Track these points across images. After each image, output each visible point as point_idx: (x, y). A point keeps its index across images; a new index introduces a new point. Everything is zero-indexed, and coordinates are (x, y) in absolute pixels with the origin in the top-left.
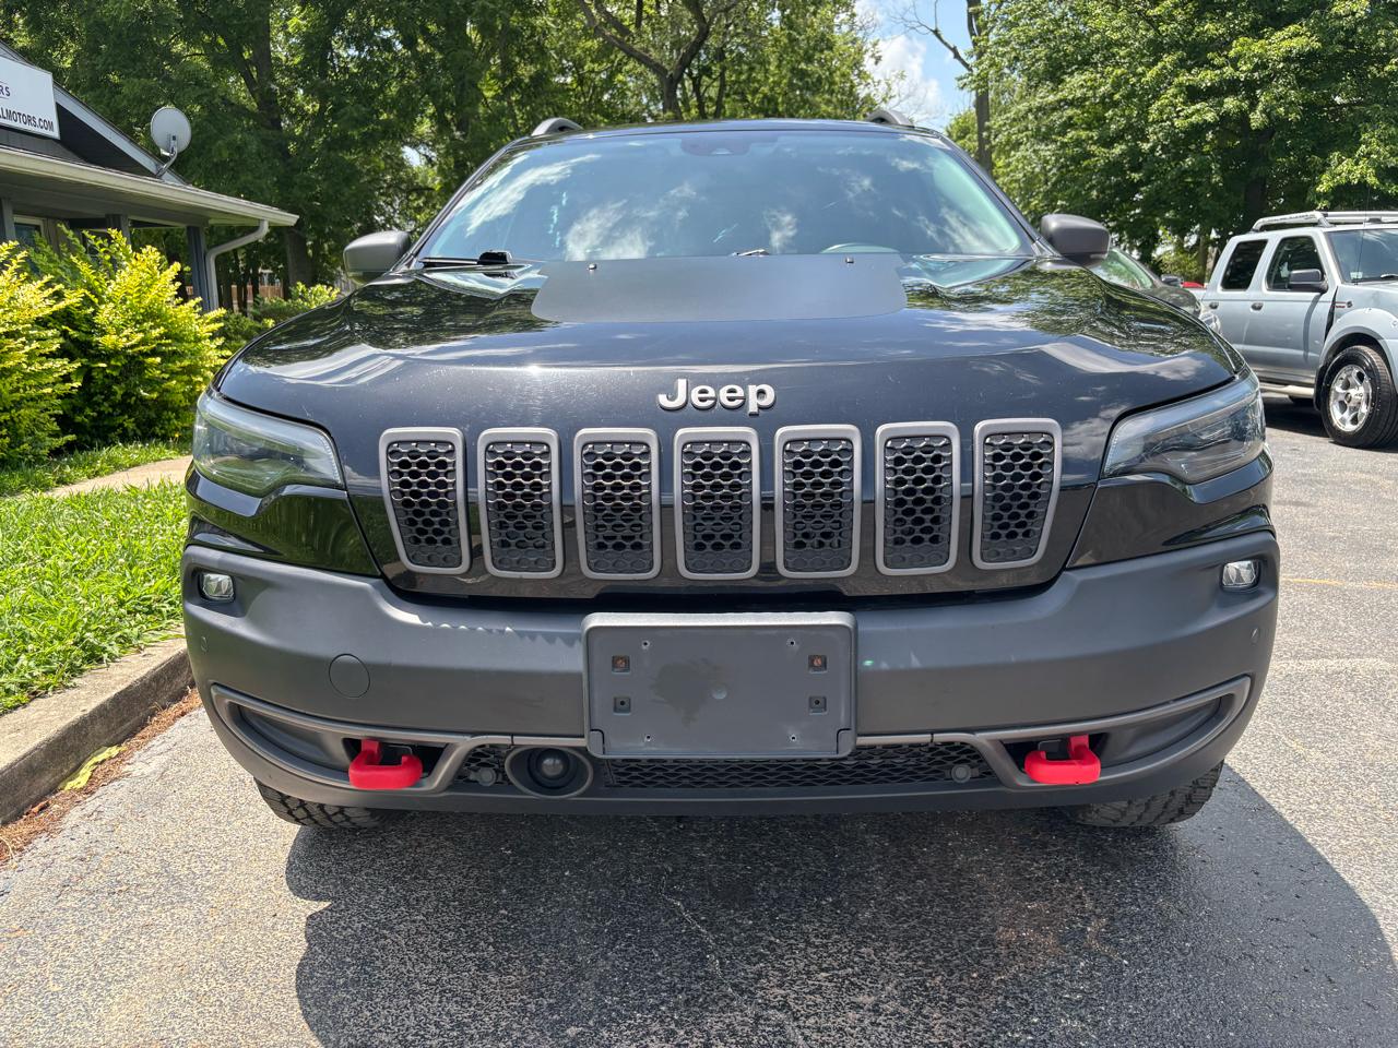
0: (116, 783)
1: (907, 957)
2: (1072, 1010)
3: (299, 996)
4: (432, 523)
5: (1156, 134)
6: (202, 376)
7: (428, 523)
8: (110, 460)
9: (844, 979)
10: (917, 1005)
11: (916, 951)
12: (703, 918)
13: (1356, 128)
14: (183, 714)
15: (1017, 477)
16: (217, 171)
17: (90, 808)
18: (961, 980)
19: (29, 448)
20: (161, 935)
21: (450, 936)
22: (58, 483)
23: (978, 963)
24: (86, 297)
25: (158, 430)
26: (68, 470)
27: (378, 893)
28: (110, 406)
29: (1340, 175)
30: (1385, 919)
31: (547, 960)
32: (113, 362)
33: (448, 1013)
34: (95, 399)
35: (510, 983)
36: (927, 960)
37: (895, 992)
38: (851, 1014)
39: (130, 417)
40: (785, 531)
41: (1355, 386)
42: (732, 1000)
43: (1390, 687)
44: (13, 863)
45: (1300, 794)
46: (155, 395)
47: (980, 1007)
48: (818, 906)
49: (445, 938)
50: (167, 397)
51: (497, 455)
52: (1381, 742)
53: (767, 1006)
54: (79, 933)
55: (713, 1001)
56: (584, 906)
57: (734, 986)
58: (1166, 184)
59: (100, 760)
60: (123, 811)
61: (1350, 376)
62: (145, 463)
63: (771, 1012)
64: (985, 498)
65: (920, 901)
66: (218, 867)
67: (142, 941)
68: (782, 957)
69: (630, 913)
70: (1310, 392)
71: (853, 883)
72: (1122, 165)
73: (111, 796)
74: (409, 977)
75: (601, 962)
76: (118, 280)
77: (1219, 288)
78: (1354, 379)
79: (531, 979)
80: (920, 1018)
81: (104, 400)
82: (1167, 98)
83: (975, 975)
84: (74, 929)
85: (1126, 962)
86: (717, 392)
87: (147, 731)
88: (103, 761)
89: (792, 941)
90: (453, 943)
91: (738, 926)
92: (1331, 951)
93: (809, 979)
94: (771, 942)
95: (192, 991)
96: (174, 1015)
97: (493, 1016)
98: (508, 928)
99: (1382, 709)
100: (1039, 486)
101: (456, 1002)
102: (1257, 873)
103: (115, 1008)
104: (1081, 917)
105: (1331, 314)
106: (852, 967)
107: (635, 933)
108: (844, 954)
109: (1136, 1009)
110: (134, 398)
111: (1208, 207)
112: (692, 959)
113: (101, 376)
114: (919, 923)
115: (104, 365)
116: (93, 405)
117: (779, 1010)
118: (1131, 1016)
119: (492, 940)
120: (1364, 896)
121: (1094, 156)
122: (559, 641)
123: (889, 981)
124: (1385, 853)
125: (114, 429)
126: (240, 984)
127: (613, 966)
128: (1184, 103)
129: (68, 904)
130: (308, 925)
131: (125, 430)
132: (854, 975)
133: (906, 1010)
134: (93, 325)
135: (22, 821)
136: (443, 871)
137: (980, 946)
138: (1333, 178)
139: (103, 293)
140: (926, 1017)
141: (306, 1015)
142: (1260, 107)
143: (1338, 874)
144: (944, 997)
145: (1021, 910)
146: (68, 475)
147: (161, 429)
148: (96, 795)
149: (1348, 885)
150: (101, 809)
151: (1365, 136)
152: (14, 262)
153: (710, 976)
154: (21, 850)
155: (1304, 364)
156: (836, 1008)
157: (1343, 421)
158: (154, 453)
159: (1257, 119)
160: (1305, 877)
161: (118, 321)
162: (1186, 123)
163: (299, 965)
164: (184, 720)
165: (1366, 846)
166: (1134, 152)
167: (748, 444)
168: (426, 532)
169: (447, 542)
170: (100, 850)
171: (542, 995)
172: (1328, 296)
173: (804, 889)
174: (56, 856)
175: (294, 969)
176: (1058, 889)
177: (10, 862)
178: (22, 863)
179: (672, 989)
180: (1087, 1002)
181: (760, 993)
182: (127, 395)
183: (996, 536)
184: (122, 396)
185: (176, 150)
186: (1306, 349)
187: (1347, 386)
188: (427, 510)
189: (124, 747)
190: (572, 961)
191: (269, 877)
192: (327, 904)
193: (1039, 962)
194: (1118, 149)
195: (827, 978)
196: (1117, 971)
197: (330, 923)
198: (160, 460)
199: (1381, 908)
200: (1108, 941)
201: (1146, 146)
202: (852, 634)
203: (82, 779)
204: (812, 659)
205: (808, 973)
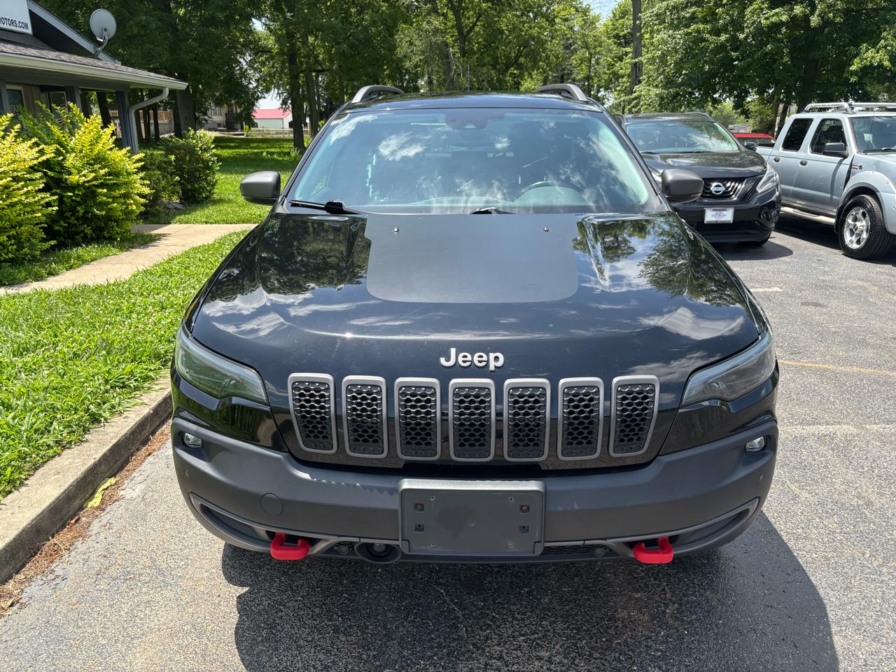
0: (117, 503)
1: (568, 628)
2: (655, 662)
3: (237, 648)
4: (317, 428)
5: (748, 28)
6: (133, 199)
7: (315, 427)
8: (79, 258)
9: (534, 641)
10: (572, 658)
11: (572, 624)
12: (456, 601)
13: (879, 28)
14: (149, 455)
15: (635, 409)
16: (130, 41)
17: (104, 521)
18: (596, 642)
19: (28, 251)
20: (157, 607)
21: (317, 611)
22: (48, 274)
23: (606, 632)
24: (57, 149)
25: (106, 234)
26: (54, 265)
27: (275, 582)
28: (75, 219)
29: (866, 59)
30: (830, 607)
31: (371, 627)
32: (76, 192)
33: (319, 660)
34: (66, 214)
35: (352, 641)
36: (578, 630)
37: (560, 649)
38: (536, 663)
39: (88, 226)
40: (508, 438)
41: (860, 220)
42: (473, 653)
43: (854, 447)
44: (66, 558)
45: (793, 521)
46: (104, 213)
47: (606, 660)
48: (520, 594)
49: (314, 612)
50: (111, 213)
51: (353, 392)
52: (844, 487)
53: (491, 657)
54: (111, 606)
55: (462, 653)
56: (390, 592)
57: (474, 644)
58: (754, 61)
59: (106, 487)
60: (124, 524)
61: (858, 213)
62: (100, 258)
63: (494, 661)
64: (617, 421)
65: (576, 591)
66: (183, 563)
67: (147, 612)
68: (499, 626)
69: (416, 597)
70: (833, 221)
71: (539, 578)
72: (726, 47)
73: (114, 510)
74: (296, 637)
75: (401, 629)
76: (77, 137)
77: (781, 148)
78: (860, 216)
79: (363, 639)
80: (573, 666)
81: (71, 215)
82: (757, 4)
83: (604, 640)
84: (108, 604)
85: (686, 632)
86: (473, 356)
87: (129, 467)
88: (108, 487)
89: (505, 617)
90: (319, 615)
91: (475, 605)
92: (798, 628)
93: (514, 640)
94: (493, 617)
95: (178, 644)
96: (171, 660)
97: (344, 662)
98: (348, 606)
99: (848, 462)
100: (646, 414)
101: (323, 653)
102: (763, 576)
103: (138, 655)
104: (664, 603)
105: (849, 172)
106: (538, 634)
107: (419, 610)
108: (533, 625)
109: (689, 662)
110: (90, 214)
111: (780, 78)
112: (450, 627)
113: (69, 200)
114: (575, 606)
115: (72, 194)
116: (66, 219)
117: (498, 660)
118: (686, 666)
119: (340, 614)
120: (821, 592)
121: (708, 41)
122: (385, 492)
123: (557, 643)
124: (836, 563)
125: (78, 234)
126: (205, 640)
127: (408, 631)
128: (768, 8)
129: (102, 587)
130: (238, 602)
131: (85, 234)
132: (538, 639)
133: (566, 661)
134: (63, 168)
135: (66, 529)
136: (310, 567)
137: (607, 621)
138: (862, 61)
139: (68, 146)
140: (577, 666)
141: (243, 660)
142: (817, 12)
143: (808, 577)
144: (587, 653)
145: (631, 598)
146: (54, 269)
147: (108, 233)
148: (107, 511)
149: (813, 584)
150: (111, 521)
151: (884, 34)
152: (13, 131)
153: (460, 638)
154: (69, 549)
155: (830, 203)
156: (528, 659)
157: (851, 242)
158: (105, 251)
159: (815, 20)
160: (790, 579)
161: (78, 164)
162: (768, 22)
163: (236, 628)
164: (150, 458)
165: (827, 559)
166: (734, 39)
167: (489, 389)
168: (314, 432)
169: (325, 437)
170: (114, 550)
171: (369, 649)
172: (848, 161)
173: (512, 583)
174: (90, 554)
175: (233, 631)
176: (652, 584)
177: (64, 558)
178: (71, 558)
179: (440, 646)
180: (664, 657)
181: (488, 649)
182: (86, 212)
183: (622, 440)
184: (83, 214)
185: (107, 38)
186: (832, 193)
187: (855, 219)
188: (315, 421)
189: (118, 478)
190: (385, 627)
191: (214, 570)
192: (247, 589)
193: (639, 631)
194: (723, 37)
195: (523, 640)
196: (681, 638)
197: (250, 601)
198: (108, 255)
199: (829, 600)
200: (677, 619)
201: (742, 36)
202: (543, 495)
203: (96, 501)
204: (522, 507)
205: (514, 637)
